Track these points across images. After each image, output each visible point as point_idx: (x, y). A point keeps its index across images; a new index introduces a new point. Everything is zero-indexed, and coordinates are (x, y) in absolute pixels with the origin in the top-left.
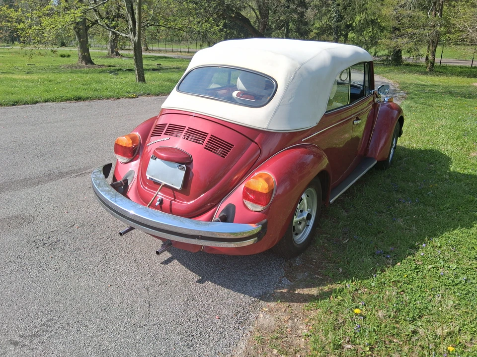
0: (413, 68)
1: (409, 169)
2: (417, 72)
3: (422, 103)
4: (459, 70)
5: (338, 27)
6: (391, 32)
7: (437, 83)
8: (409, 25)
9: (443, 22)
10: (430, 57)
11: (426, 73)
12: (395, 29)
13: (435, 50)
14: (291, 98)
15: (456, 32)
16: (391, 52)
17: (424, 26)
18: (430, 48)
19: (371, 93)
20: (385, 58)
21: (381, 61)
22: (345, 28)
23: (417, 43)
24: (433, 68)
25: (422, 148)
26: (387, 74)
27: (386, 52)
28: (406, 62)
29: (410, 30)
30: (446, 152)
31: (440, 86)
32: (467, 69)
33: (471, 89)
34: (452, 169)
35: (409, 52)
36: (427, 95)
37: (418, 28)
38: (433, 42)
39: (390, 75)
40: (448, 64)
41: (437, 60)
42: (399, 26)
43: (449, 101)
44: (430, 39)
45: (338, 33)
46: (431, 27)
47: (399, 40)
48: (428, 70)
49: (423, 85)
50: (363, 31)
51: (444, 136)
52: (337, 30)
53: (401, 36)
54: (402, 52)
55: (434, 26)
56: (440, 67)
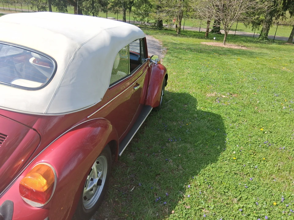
0: (168, 31)
1: (172, 110)
2: (172, 34)
3: (176, 57)
4: (194, 34)
5: (125, 3)
6: (156, 9)
7: (183, 42)
8: (166, 5)
9: (185, 4)
10: (178, 26)
11: (176, 35)
12: (158, 7)
13: (181, 21)
14: (73, 78)
15: (192, 11)
16: (157, 21)
17: (175, 6)
18: (178, 20)
19: (146, 61)
20: (153, 24)
21: (151, 26)
22: (129, 3)
23: (171, 16)
24: (180, 33)
25: (179, 92)
26: (155, 36)
27: (154, 21)
28: (165, 28)
29: (167, 8)
30: (193, 95)
31: (184, 44)
32: (197, 33)
33: (201, 46)
34: (198, 108)
35: (166, 22)
36: (179, 50)
37: (171, 7)
38: (180, 17)
39: (157, 36)
40: (187, 29)
41: (182, 27)
42: (160, 5)
43: (190, 55)
44: (178, 14)
45: (125, 6)
46: (178, 7)
47: (161, 14)
48: (177, 33)
49: (176, 44)
50: (140, 7)
51: (190, 81)
52: (125, 4)
53: (162, 11)
54: (163, 21)
55: (180, 7)
56: (184, 31)
